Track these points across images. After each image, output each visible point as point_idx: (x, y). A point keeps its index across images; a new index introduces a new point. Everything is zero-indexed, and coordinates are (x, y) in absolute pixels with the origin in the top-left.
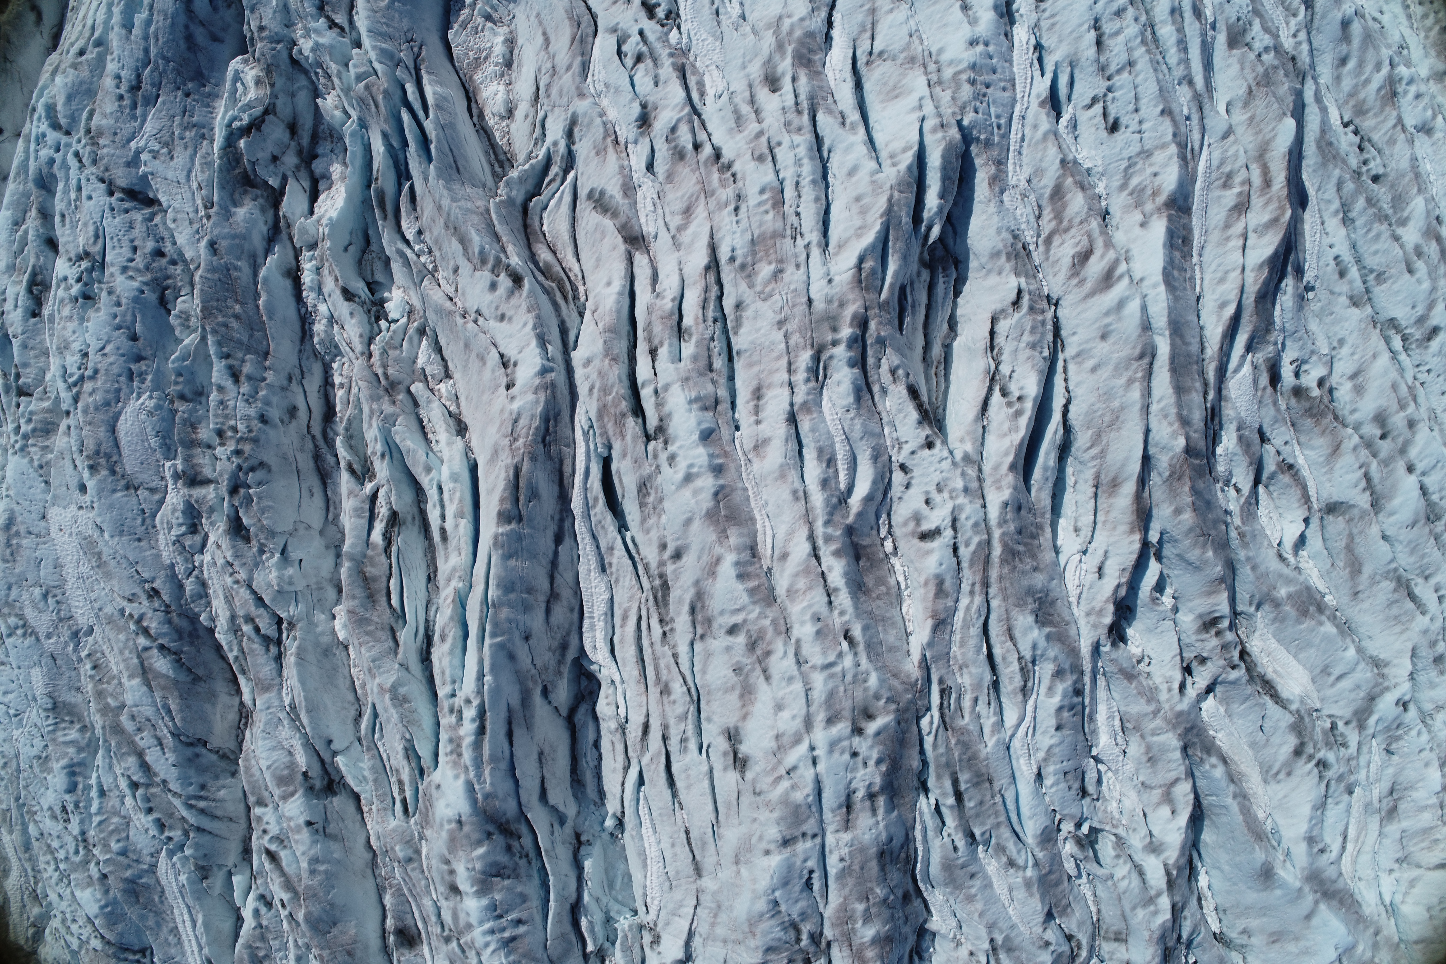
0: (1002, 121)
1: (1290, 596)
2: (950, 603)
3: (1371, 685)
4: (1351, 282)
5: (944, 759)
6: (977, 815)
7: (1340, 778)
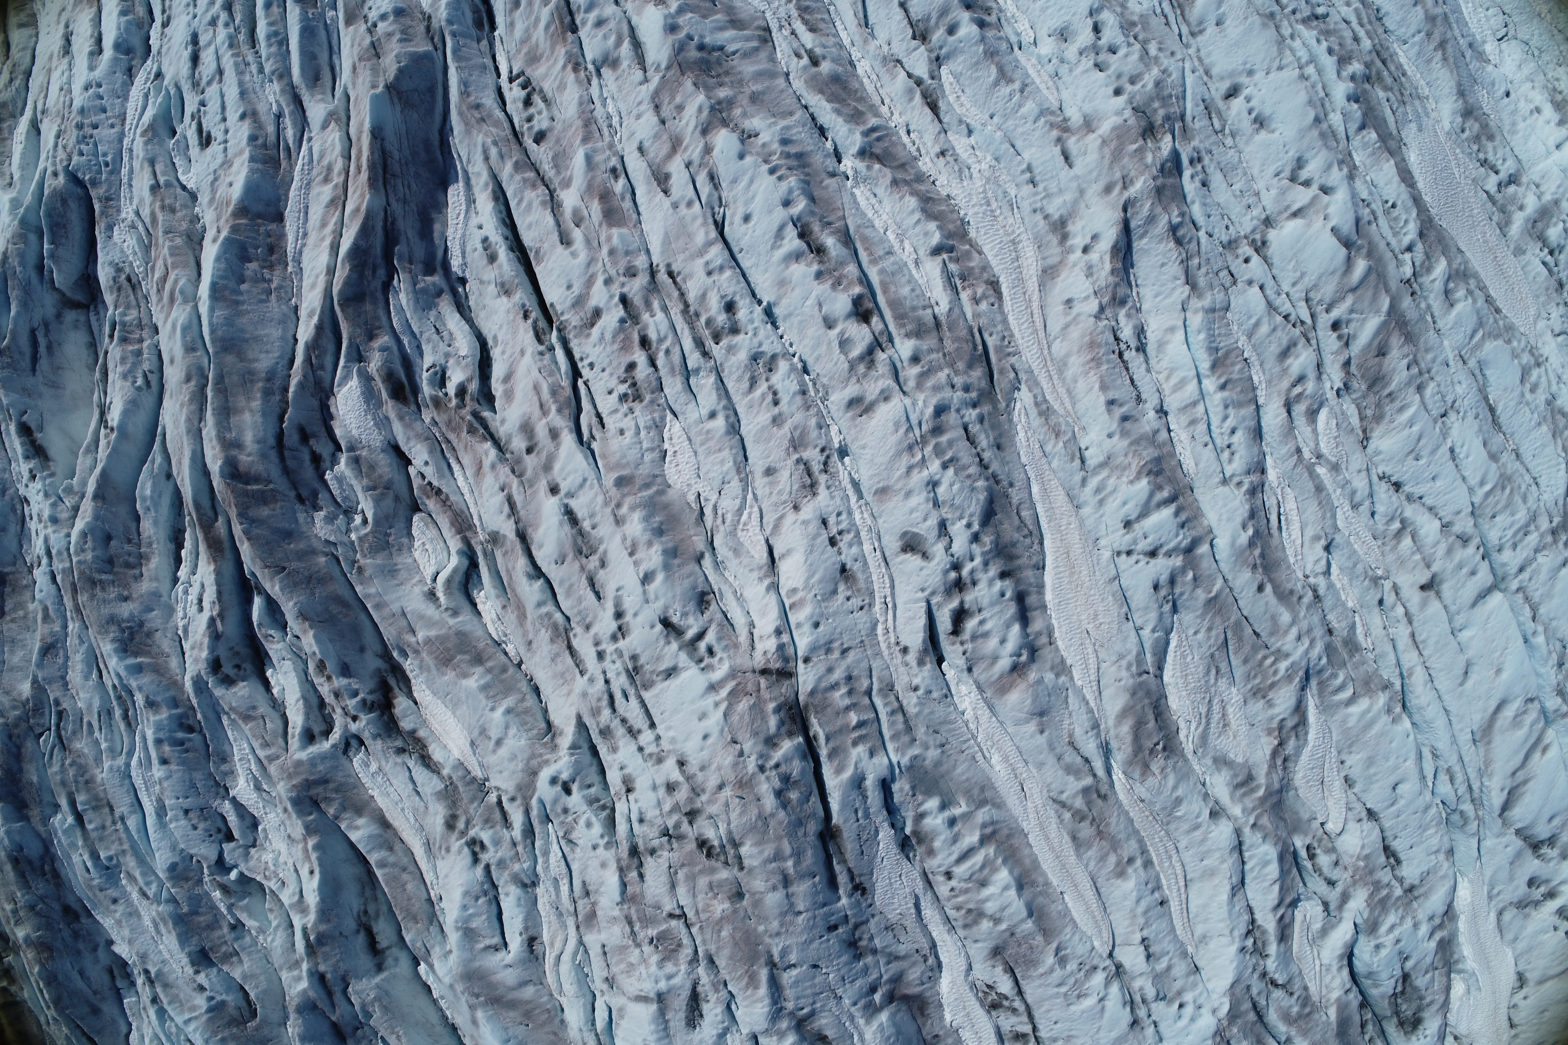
0: (109, 159)
1: (428, 641)
2: (57, 628)
3: (526, 756)
4: (500, 267)
5: (58, 778)
6: (101, 839)
7: (501, 864)
